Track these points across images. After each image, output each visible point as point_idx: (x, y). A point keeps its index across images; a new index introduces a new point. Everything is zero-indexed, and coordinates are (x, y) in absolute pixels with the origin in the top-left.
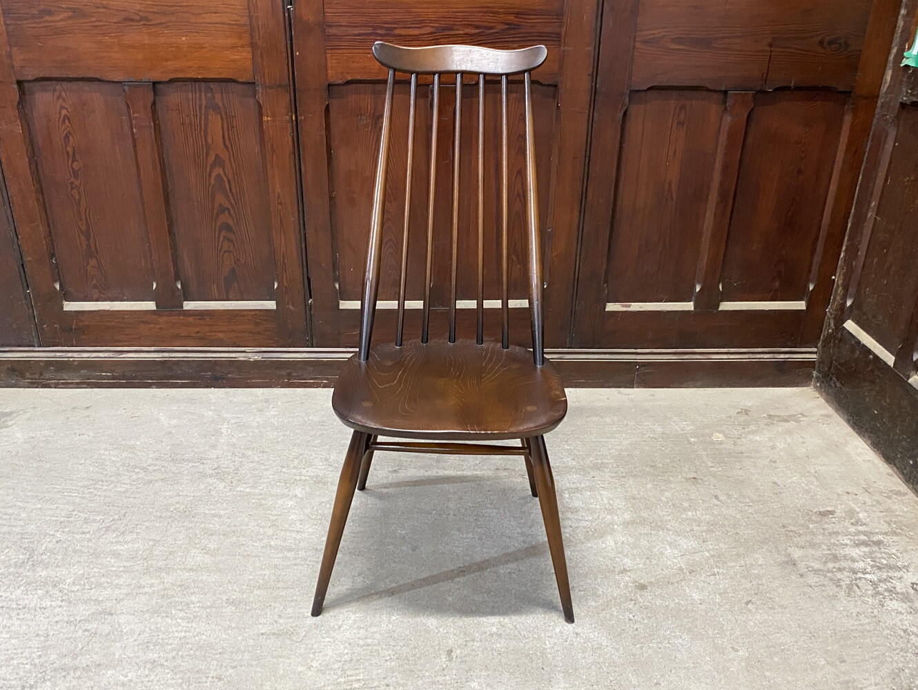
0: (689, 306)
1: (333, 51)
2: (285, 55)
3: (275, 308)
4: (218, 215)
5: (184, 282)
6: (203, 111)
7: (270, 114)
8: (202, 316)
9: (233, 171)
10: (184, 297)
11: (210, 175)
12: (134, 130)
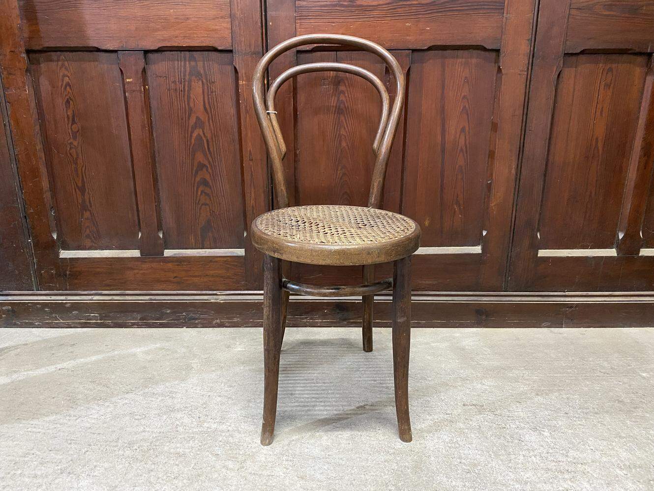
0: (612, 252)
1: (303, 21)
2: (260, 24)
3: (244, 254)
4: (197, 172)
5: (165, 231)
6: (187, 78)
7: (245, 78)
8: (181, 262)
9: (211, 132)
10: (166, 245)
11: (191, 136)
12: (127, 94)
